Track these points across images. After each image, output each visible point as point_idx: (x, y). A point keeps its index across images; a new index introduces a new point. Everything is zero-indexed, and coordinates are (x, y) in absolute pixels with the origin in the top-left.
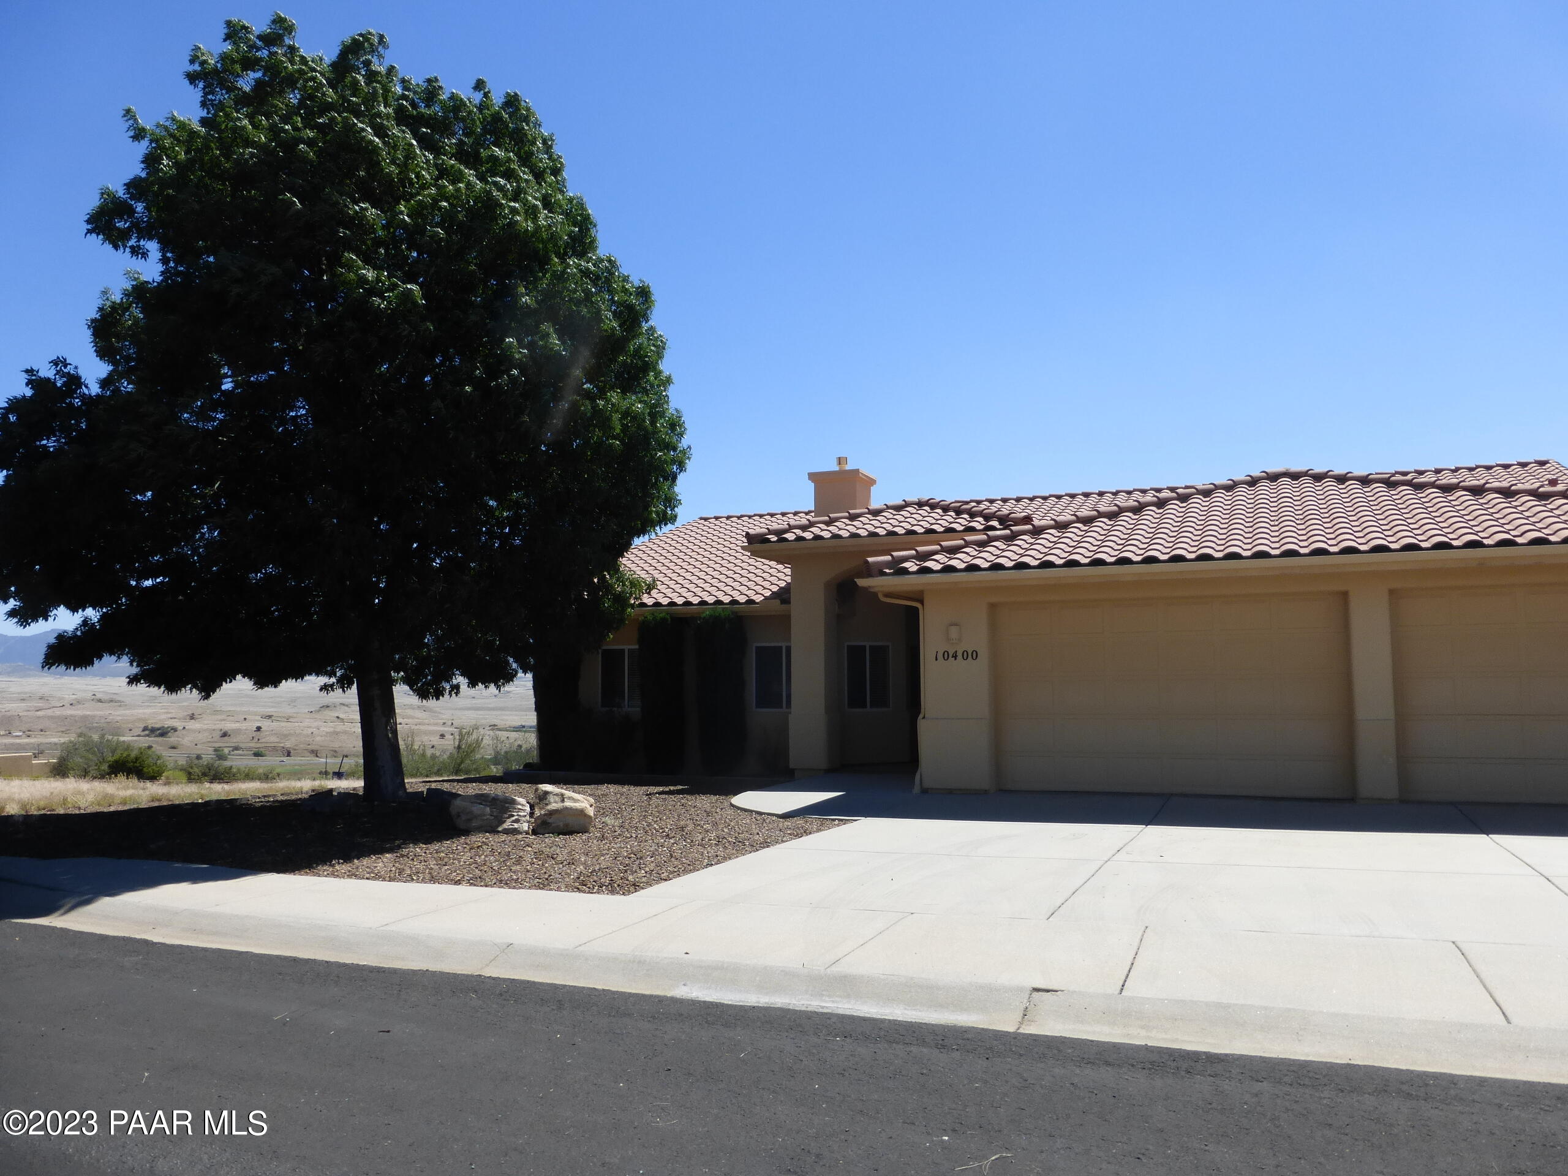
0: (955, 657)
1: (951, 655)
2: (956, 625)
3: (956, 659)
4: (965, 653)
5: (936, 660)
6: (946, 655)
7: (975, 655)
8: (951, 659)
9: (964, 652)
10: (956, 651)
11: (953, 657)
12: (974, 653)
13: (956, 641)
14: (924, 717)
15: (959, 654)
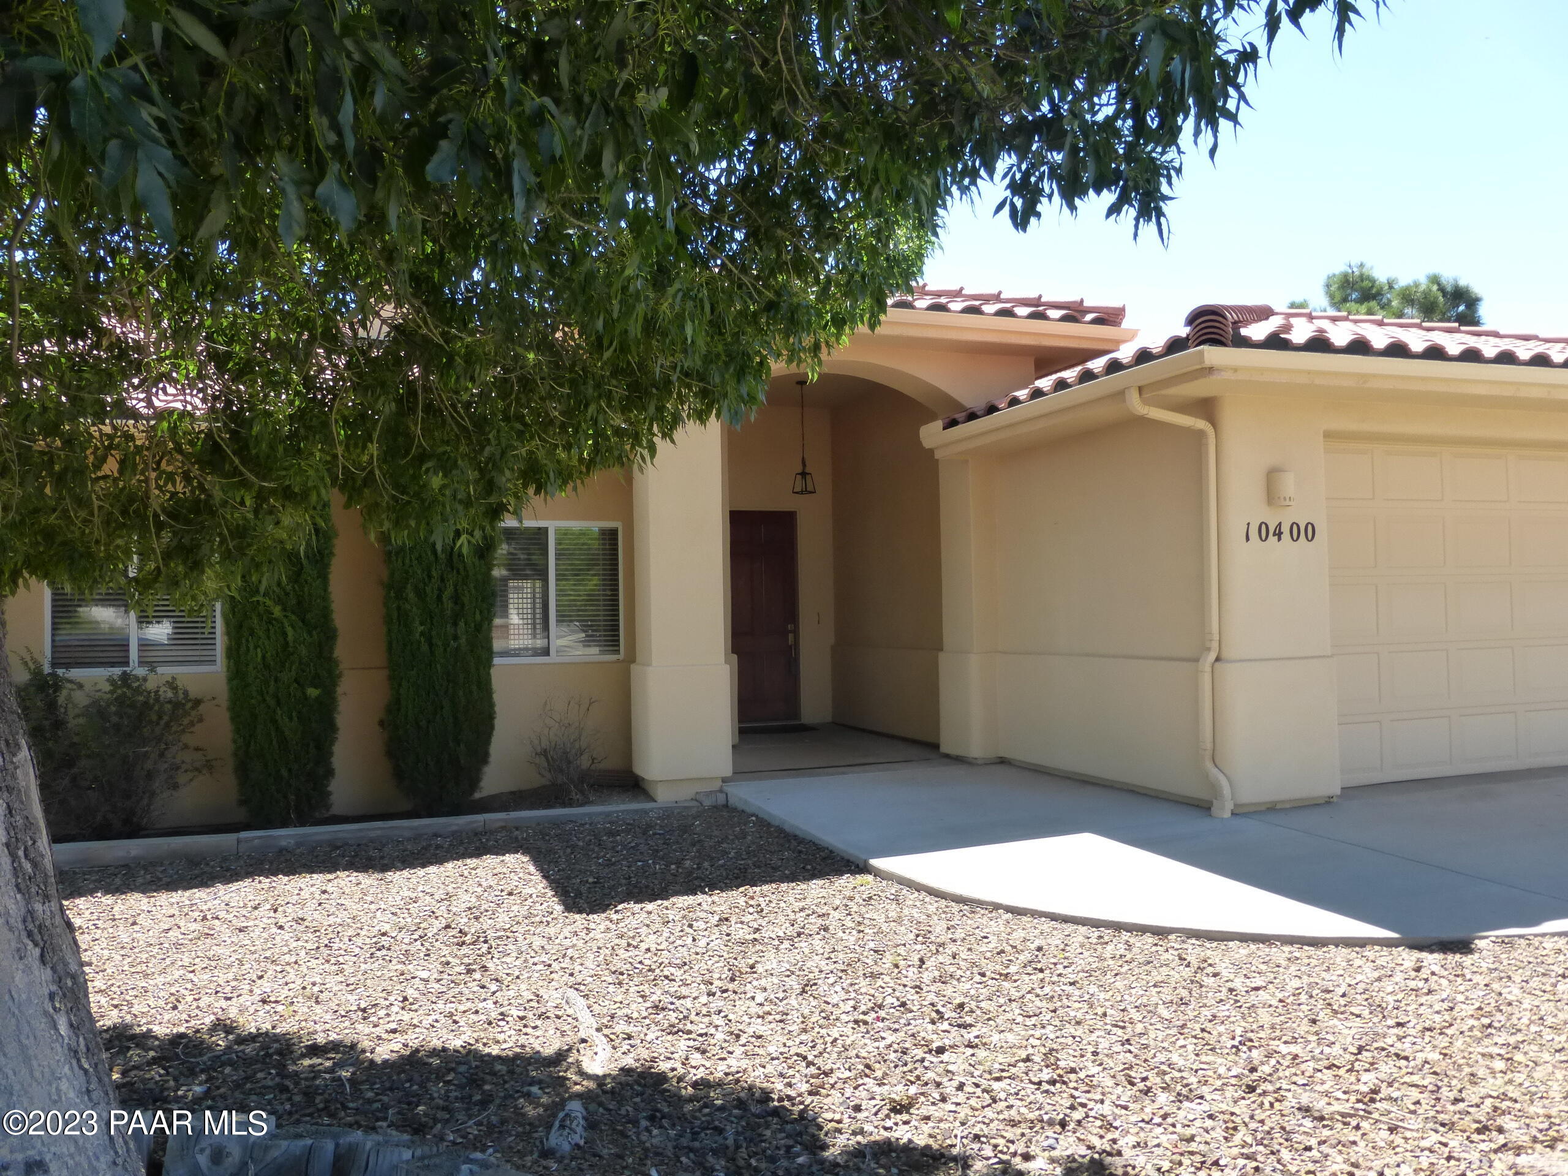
0: (1279, 534)
1: (1271, 532)
3: (1279, 539)
4: (1295, 528)
5: (1248, 539)
6: (1264, 532)
7: (1309, 532)
8: (1273, 539)
9: (1293, 524)
10: (1280, 524)
11: (1274, 534)
12: (1310, 527)
13: (1287, 503)
14: (1218, 659)
15: (1285, 529)
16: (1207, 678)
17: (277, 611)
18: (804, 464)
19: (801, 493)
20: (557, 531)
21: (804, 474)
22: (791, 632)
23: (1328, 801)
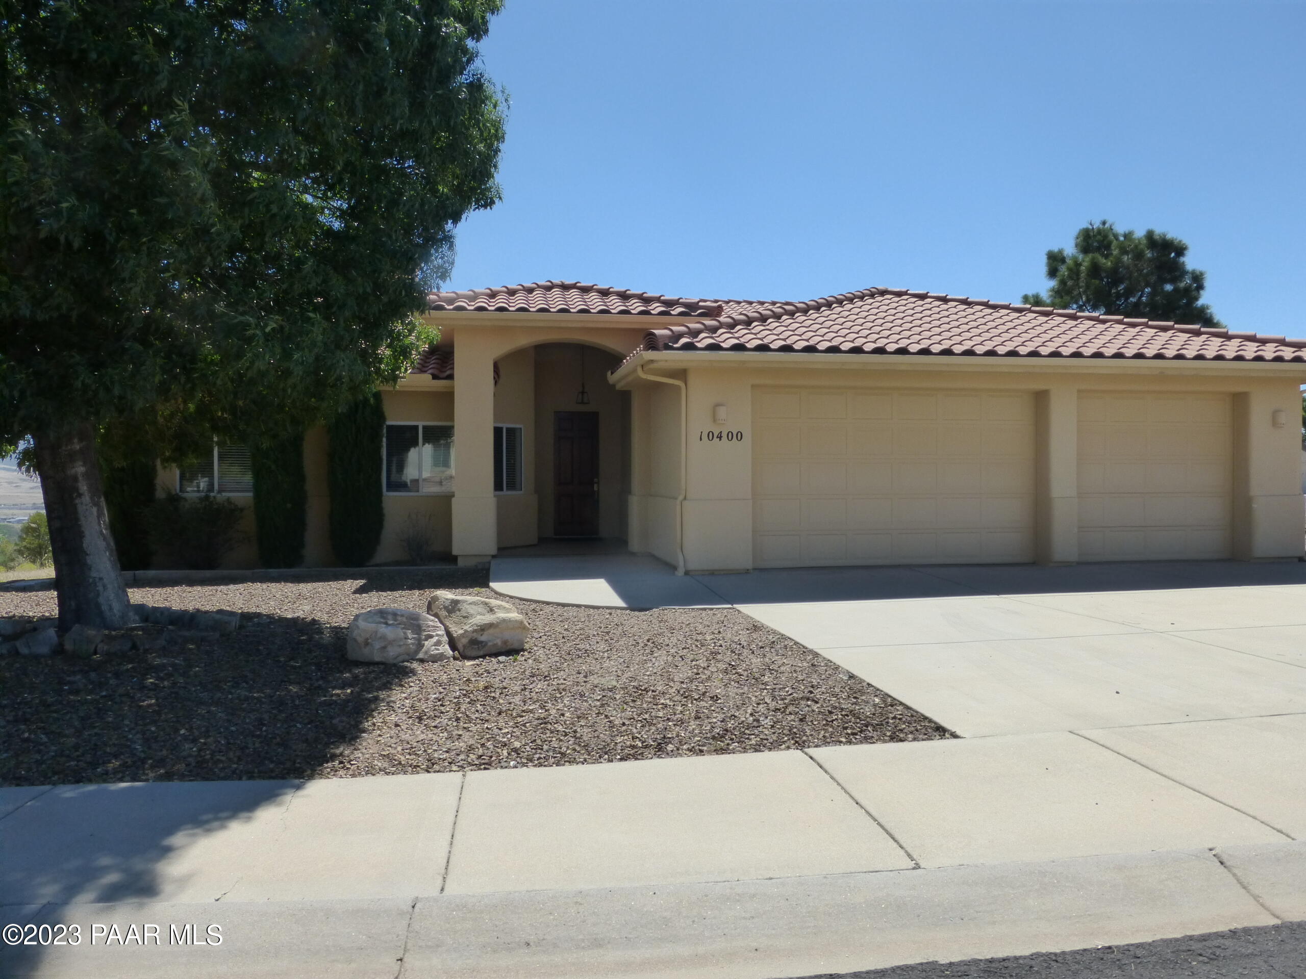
0: (720, 437)
1: (715, 436)
2: (722, 405)
3: (720, 440)
4: (730, 434)
5: (701, 439)
6: (711, 436)
7: (740, 436)
8: (716, 440)
9: (729, 432)
10: (721, 432)
11: (717, 437)
12: (739, 434)
13: (723, 422)
14: (685, 498)
15: (724, 435)
16: (678, 507)
17: (273, 467)
18: (583, 387)
19: (580, 403)
20: (424, 427)
21: (583, 393)
22: (596, 483)
23: (747, 572)
